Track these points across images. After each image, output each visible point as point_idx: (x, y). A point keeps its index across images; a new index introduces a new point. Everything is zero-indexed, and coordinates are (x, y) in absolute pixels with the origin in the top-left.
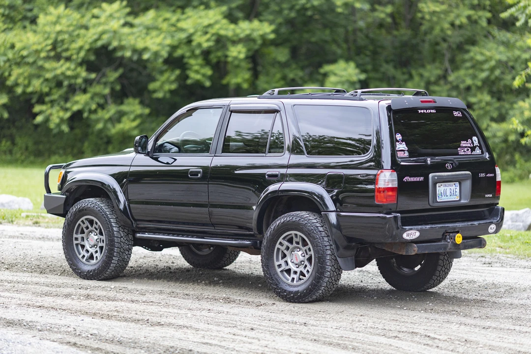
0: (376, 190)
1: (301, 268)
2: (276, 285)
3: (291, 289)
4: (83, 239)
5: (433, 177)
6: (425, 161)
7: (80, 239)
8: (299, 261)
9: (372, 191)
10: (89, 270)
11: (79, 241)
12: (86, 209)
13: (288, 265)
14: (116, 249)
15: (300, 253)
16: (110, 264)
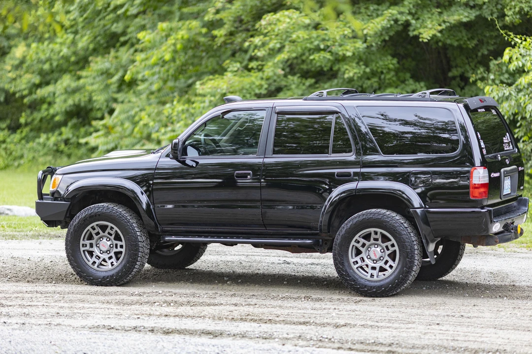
0: (471, 187)
1: (381, 264)
2: (354, 281)
3: (373, 284)
4: (91, 245)
5: (504, 171)
6: (496, 157)
7: (88, 246)
8: (378, 257)
9: (467, 187)
10: (104, 277)
11: (88, 248)
12: (99, 215)
13: (364, 261)
14: (140, 253)
15: (379, 249)
16: (133, 269)
